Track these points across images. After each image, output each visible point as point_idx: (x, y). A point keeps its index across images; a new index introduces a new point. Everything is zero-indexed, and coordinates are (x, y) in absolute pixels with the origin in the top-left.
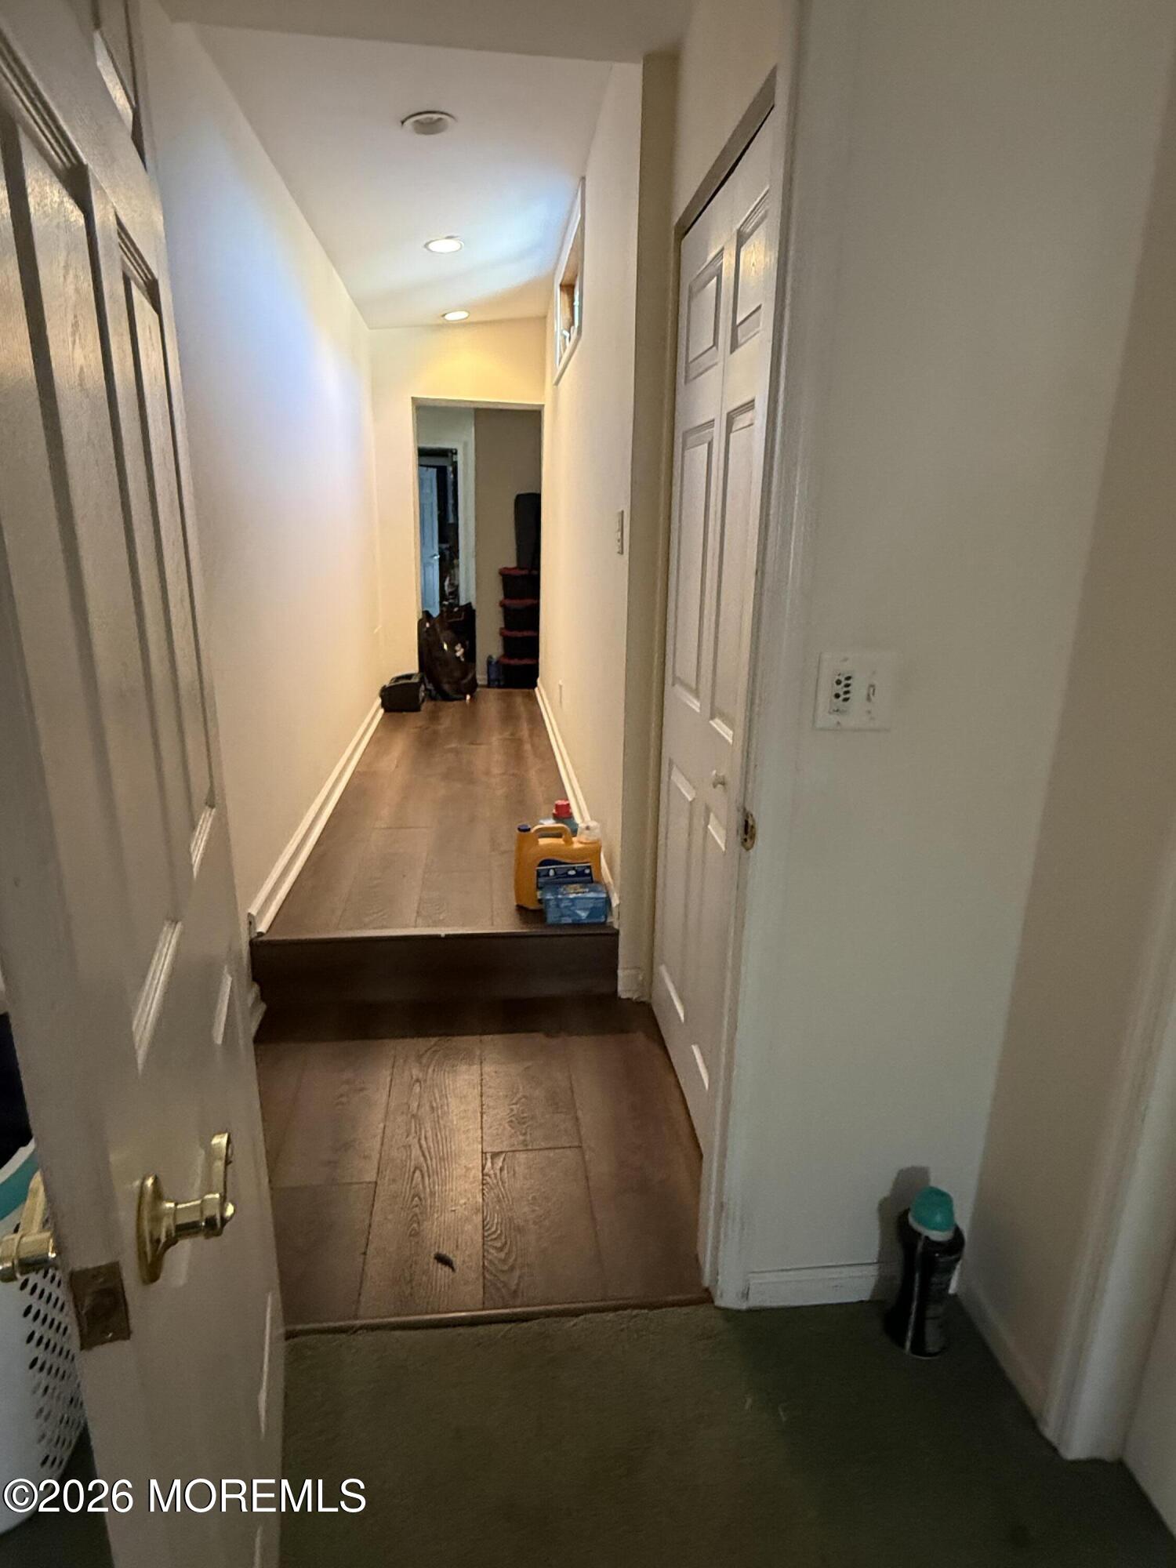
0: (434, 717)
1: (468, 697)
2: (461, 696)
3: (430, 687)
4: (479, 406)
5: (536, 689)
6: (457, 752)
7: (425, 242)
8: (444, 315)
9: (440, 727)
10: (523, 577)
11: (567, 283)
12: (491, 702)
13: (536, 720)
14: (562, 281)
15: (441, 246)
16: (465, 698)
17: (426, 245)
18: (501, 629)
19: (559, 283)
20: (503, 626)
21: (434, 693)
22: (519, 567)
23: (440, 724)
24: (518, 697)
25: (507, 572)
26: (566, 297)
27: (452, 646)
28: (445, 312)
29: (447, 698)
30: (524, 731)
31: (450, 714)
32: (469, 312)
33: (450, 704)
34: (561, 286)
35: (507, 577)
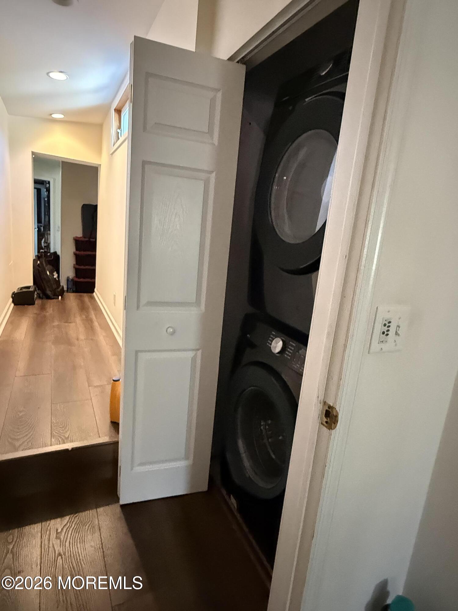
0: (43, 308)
1: (60, 297)
2: (57, 297)
3: (39, 292)
4: (65, 161)
5: (94, 294)
6: (58, 327)
7: (48, 71)
8: (51, 115)
9: (48, 314)
10: (87, 241)
11: (119, 109)
12: (72, 299)
13: (97, 309)
14: (116, 108)
15: (56, 75)
16: (58, 298)
17: (48, 74)
18: (74, 265)
19: (114, 108)
20: (75, 263)
21: (41, 295)
22: (84, 236)
23: (47, 312)
24: (86, 297)
25: (77, 239)
26: (117, 115)
27: (52, 273)
28: (51, 113)
29: (48, 298)
30: (93, 316)
31: (52, 306)
32: (64, 116)
33: (50, 300)
34: (115, 110)
35: (77, 241)
